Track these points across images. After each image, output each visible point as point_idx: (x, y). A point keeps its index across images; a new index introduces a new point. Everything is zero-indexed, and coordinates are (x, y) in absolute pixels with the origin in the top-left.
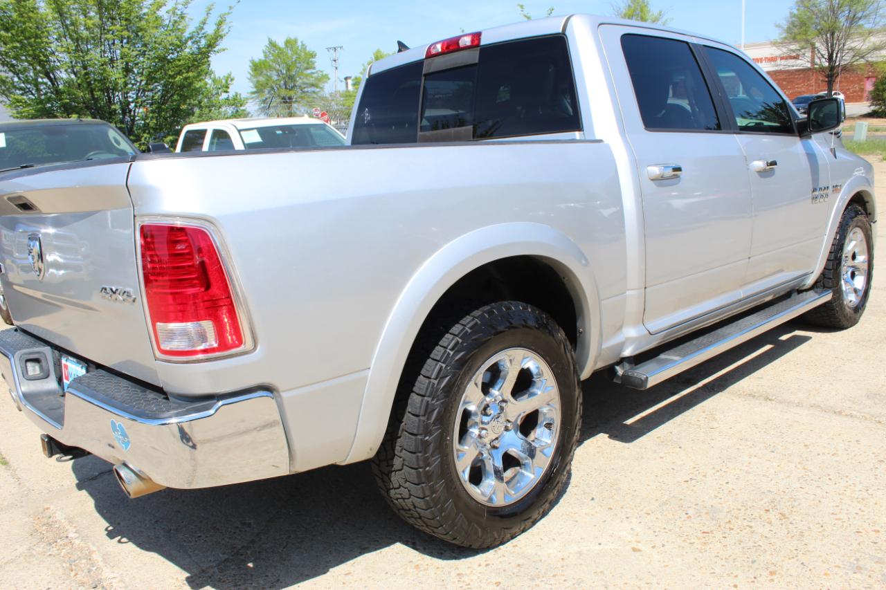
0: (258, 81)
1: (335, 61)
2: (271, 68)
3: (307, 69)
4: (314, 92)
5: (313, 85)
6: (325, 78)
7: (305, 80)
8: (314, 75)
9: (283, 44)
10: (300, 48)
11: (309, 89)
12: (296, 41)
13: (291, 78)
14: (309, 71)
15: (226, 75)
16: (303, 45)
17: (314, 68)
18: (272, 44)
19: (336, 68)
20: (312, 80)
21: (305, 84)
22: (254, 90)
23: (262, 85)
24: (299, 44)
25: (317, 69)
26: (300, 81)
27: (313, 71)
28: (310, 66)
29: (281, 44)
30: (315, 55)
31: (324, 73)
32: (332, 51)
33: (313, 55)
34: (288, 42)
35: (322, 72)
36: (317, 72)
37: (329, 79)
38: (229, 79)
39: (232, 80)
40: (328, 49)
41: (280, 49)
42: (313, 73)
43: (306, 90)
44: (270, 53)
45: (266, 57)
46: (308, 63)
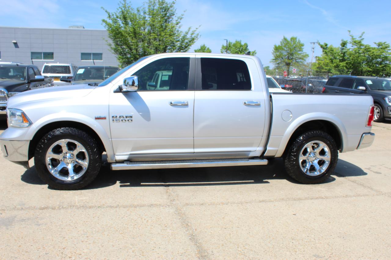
0: (276, 55)
1: (313, 48)
2: (283, 49)
3: (299, 51)
4: (301, 62)
5: (300, 58)
6: (307, 56)
7: (297, 56)
8: (302, 54)
9: (290, 39)
10: (297, 41)
11: (299, 60)
12: (296, 38)
13: (292, 54)
14: (300, 52)
15: (253, 51)
16: (299, 40)
17: (302, 51)
18: (285, 39)
19: (313, 52)
20: (300, 56)
21: (297, 58)
22: (274, 58)
23: (277, 57)
24: (297, 40)
25: (304, 51)
26: (295, 56)
27: (302, 52)
28: (301, 50)
29: (289, 39)
30: (304, 45)
31: (307, 54)
32: (313, 44)
33: (303, 45)
34: (292, 39)
35: (306, 53)
36: (303, 53)
37: (309, 56)
38: (254, 53)
39: (255, 53)
40: (311, 43)
41: (288, 41)
42: (302, 53)
43: (297, 60)
44: (283, 43)
45: (281, 44)
46: (300, 49)
